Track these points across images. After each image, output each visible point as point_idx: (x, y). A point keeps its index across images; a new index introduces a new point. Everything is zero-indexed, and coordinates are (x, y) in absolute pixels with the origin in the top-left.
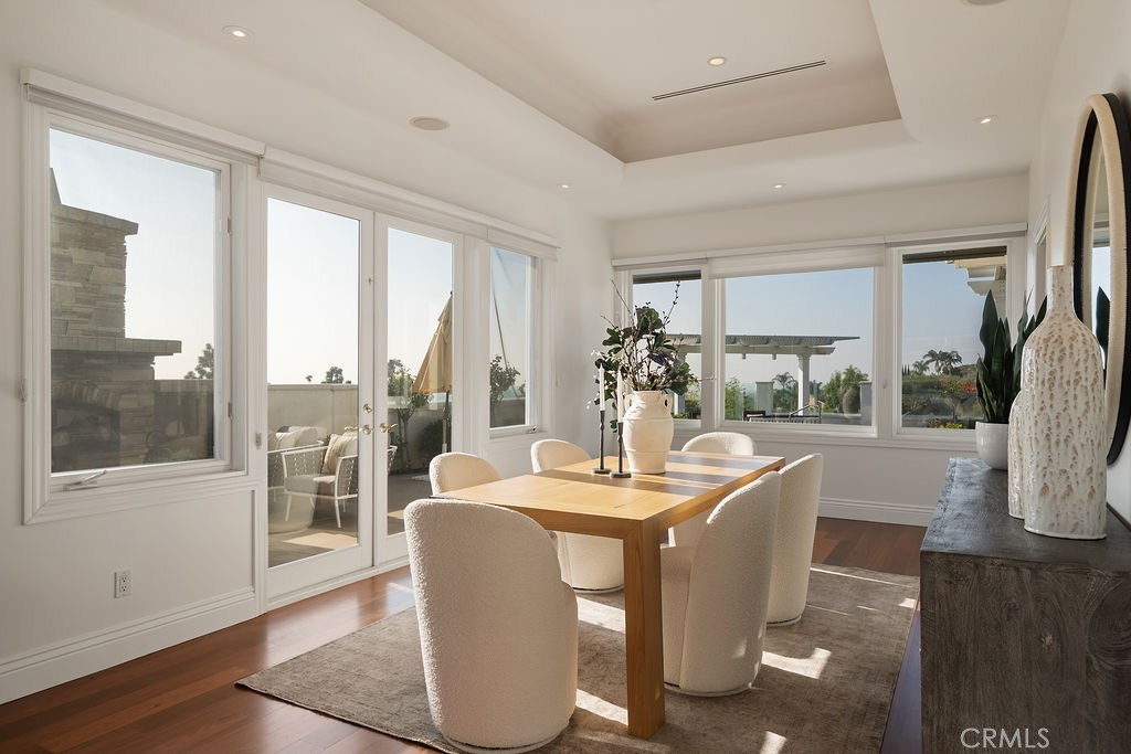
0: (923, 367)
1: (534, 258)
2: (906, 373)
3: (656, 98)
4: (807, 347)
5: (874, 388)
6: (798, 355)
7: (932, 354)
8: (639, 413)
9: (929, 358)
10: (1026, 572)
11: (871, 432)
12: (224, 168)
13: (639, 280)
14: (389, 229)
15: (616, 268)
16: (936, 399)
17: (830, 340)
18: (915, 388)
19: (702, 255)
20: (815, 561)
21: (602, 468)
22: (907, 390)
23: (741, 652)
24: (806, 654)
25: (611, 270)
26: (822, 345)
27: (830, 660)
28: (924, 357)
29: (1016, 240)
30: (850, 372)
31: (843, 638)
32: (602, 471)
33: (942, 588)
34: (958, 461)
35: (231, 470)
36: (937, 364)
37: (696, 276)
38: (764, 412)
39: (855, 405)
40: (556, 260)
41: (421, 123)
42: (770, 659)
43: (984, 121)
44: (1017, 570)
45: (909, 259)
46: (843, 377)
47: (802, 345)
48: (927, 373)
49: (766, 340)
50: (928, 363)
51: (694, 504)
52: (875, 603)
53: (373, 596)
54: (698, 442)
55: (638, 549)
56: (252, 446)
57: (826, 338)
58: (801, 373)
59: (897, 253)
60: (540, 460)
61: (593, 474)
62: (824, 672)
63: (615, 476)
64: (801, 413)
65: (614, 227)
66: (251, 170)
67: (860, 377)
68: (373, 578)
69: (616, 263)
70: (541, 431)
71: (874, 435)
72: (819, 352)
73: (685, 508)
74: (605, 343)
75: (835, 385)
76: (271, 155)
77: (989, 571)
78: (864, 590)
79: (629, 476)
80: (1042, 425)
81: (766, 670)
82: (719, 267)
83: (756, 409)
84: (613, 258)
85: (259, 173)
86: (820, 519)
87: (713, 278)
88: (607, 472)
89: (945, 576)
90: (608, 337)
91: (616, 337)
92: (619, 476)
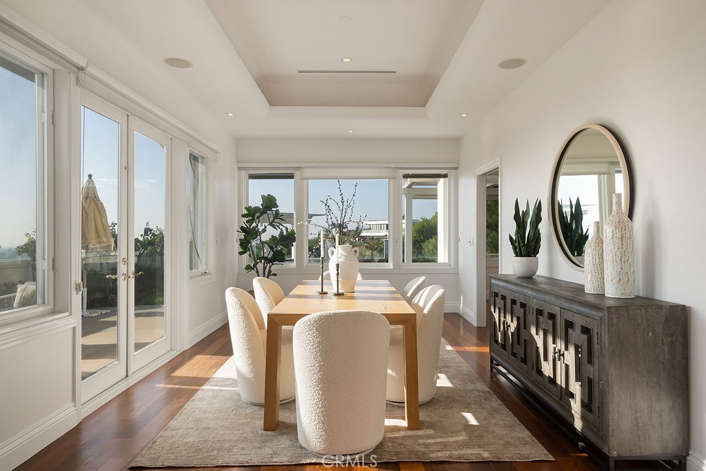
1: (203, 159)
3: (300, 72)
5: (390, 243)
8: (343, 258)
10: (643, 310)
11: (390, 266)
12: (49, 72)
13: (252, 177)
15: (240, 169)
19: (297, 165)
21: (322, 291)
25: (236, 168)
29: (453, 171)
32: (323, 293)
33: (615, 320)
35: (55, 313)
37: (290, 176)
40: (217, 161)
41: (170, 60)
43: (463, 116)
44: (640, 310)
56: (74, 293)
59: (401, 173)
65: (239, 142)
69: (240, 165)
70: (209, 274)
71: (392, 267)
74: (244, 216)
76: (90, 69)
77: (631, 311)
80: (619, 255)
82: (307, 173)
84: (238, 162)
85: (78, 80)
87: (303, 178)
88: (326, 293)
89: (616, 316)
90: (246, 212)
91: (251, 213)
92: (338, 295)
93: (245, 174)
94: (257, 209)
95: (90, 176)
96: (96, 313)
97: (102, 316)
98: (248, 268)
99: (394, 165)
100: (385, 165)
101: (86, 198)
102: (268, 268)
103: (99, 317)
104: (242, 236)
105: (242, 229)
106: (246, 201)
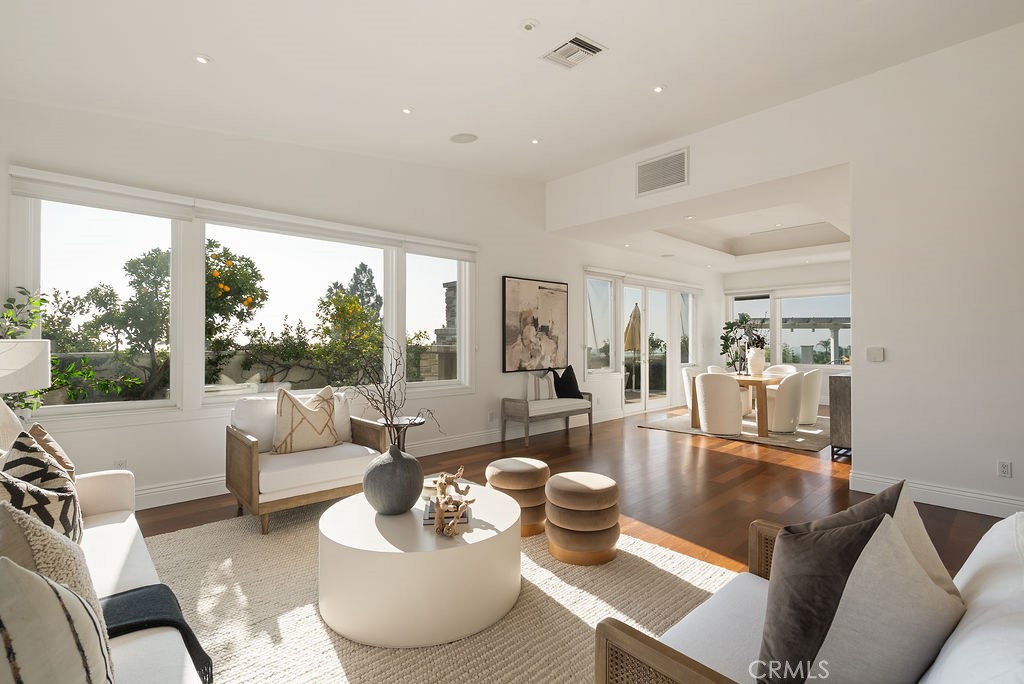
1: (693, 295)
3: (752, 234)
4: (836, 324)
6: (831, 329)
12: (613, 281)
13: (738, 299)
15: (726, 294)
19: (771, 289)
25: (724, 295)
26: (847, 322)
32: (740, 374)
35: (616, 372)
37: (767, 297)
40: (702, 295)
41: (664, 256)
42: (799, 430)
47: (834, 323)
55: (761, 388)
58: (832, 340)
61: (736, 374)
63: (745, 375)
65: (725, 276)
69: (727, 291)
70: (697, 366)
72: (842, 327)
73: (774, 379)
74: (724, 329)
76: (627, 275)
79: (750, 374)
82: (778, 294)
84: (725, 289)
85: (621, 280)
87: (777, 298)
88: (742, 374)
90: (725, 326)
91: (730, 326)
92: (747, 375)
93: (732, 298)
94: (735, 323)
98: (729, 364)
102: (743, 363)
104: (722, 342)
105: (722, 338)
106: (727, 318)
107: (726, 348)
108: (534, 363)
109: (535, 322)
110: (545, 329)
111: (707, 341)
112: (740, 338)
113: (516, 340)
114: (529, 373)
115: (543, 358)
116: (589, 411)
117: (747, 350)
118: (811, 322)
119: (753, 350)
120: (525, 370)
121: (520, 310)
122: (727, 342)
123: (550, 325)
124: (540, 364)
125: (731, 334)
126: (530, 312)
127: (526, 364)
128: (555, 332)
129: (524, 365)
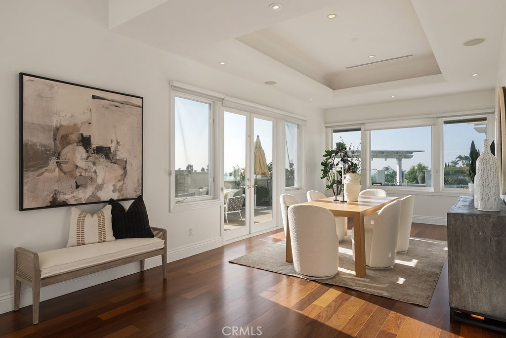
0: (456, 163)
1: (298, 125)
2: (447, 166)
3: (347, 68)
4: (400, 155)
5: (432, 173)
6: (397, 159)
7: (460, 157)
8: (349, 181)
9: (458, 159)
10: (475, 217)
11: (432, 189)
12: (212, 103)
13: (336, 131)
14: (255, 118)
15: (326, 127)
16: (461, 177)
17: (411, 152)
18: (451, 172)
19: (361, 122)
20: (411, 236)
22: (447, 174)
23: (390, 256)
24: (410, 261)
25: (324, 128)
26: (408, 154)
27: (418, 262)
28: (456, 158)
29: (490, 115)
30: (420, 165)
31: (423, 257)
32: (336, 200)
33: (453, 222)
34: (463, 196)
35: (214, 199)
36: (463, 162)
37: (359, 130)
38: (381, 183)
39: (423, 181)
40: (306, 125)
41: (267, 83)
42: (397, 261)
43: (474, 75)
45: (446, 122)
46: (416, 168)
47: (399, 154)
48: (458, 166)
49: (383, 152)
50: (458, 161)
51: (373, 209)
52: (434, 248)
53: (250, 243)
54: (364, 193)
55: (358, 221)
56: (220, 191)
57: (409, 151)
58: (398, 167)
59: (441, 121)
60: (311, 197)
61: (333, 201)
62: (416, 265)
63: (341, 202)
64: (398, 184)
65: (325, 111)
66: (220, 103)
67: (424, 168)
68: (250, 238)
69: (327, 125)
70: (301, 189)
71: (433, 191)
72: (406, 157)
73: (370, 210)
74: (324, 156)
75: (413, 172)
76: (227, 98)
77: (465, 217)
78: (430, 245)
79: (346, 202)
80: (481, 182)
81: (397, 264)
82: (368, 126)
83: (378, 182)
84: (325, 123)
85: (222, 104)
86: (412, 223)
87: (366, 130)
88: (338, 201)
89: (454, 219)
90: (325, 153)
91: (329, 154)
92: (343, 202)
93: (330, 130)
94: (333, 151)
95: (258, 136)
96: (260, 208)
97: (262, 209)
98: (328, 187)
99: (434, 116)
100: (425, 116)
101: (256, 147)
102: (340, 187)
103: (260, 210)
104: (322, 168)
105: (322, 164)
106: (327, 146)
107: (326, 172)
108: (84, 195)
109: (85, 142)
110: (104, 152)
111: (310, 167)
112: (337, 164)
113: (46, 164)
114: (73, 208)
115: (100, 187)
116: (163, 252)
117: (343, 176)
118: (385, 154)
119: (348, 176)
120: (64, 204)
121: (55, 124)
122: (327, 167)
123: (113, 147)
124: (94, 195)
125: (330, 160)
126: (75, 127)
127: (67, 197)
128: (121, 155)
129: (61, 198)
